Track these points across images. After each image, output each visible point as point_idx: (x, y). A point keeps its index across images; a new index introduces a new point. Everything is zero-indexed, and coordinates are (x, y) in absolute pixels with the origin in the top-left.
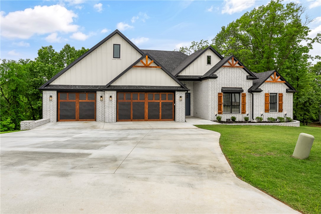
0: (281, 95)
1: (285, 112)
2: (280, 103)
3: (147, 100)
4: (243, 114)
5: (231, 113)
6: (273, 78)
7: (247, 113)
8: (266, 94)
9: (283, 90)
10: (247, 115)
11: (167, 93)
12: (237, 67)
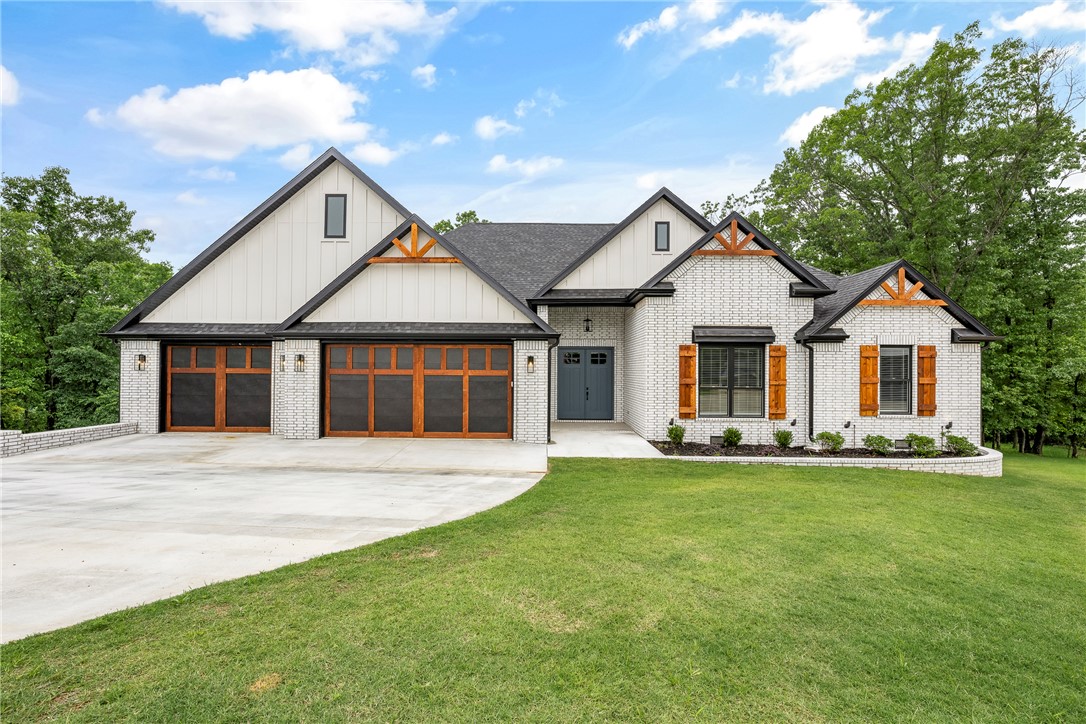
0: (929, 355)
1: (943, 416)
2: (925, 380)
3: (420, 369)
4: (776, 419)
5: (730, 415)
6: (895, 289)
7: (791, 415)
8: (863, 349)
9: (936, 333)
10: (793, 424)
11: (488, 348)
12: (752, 253)
